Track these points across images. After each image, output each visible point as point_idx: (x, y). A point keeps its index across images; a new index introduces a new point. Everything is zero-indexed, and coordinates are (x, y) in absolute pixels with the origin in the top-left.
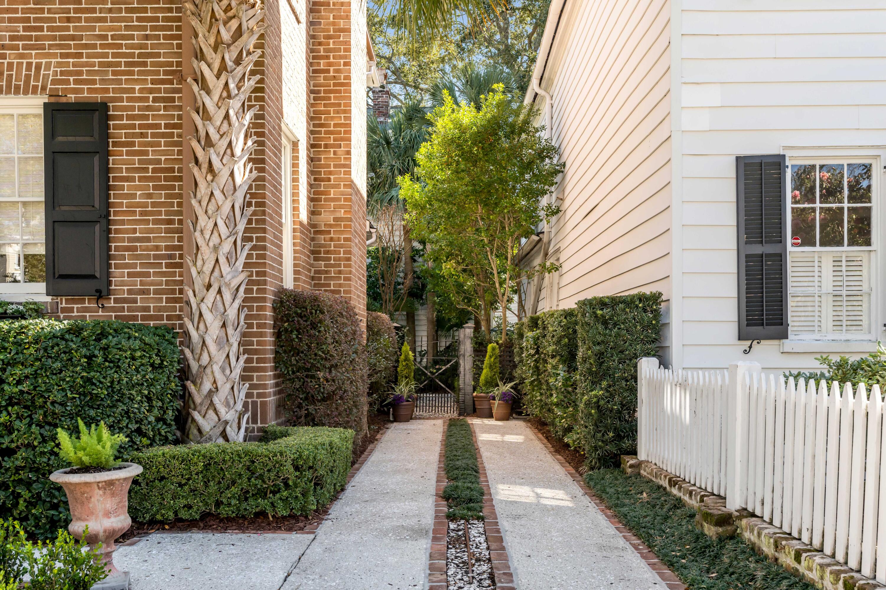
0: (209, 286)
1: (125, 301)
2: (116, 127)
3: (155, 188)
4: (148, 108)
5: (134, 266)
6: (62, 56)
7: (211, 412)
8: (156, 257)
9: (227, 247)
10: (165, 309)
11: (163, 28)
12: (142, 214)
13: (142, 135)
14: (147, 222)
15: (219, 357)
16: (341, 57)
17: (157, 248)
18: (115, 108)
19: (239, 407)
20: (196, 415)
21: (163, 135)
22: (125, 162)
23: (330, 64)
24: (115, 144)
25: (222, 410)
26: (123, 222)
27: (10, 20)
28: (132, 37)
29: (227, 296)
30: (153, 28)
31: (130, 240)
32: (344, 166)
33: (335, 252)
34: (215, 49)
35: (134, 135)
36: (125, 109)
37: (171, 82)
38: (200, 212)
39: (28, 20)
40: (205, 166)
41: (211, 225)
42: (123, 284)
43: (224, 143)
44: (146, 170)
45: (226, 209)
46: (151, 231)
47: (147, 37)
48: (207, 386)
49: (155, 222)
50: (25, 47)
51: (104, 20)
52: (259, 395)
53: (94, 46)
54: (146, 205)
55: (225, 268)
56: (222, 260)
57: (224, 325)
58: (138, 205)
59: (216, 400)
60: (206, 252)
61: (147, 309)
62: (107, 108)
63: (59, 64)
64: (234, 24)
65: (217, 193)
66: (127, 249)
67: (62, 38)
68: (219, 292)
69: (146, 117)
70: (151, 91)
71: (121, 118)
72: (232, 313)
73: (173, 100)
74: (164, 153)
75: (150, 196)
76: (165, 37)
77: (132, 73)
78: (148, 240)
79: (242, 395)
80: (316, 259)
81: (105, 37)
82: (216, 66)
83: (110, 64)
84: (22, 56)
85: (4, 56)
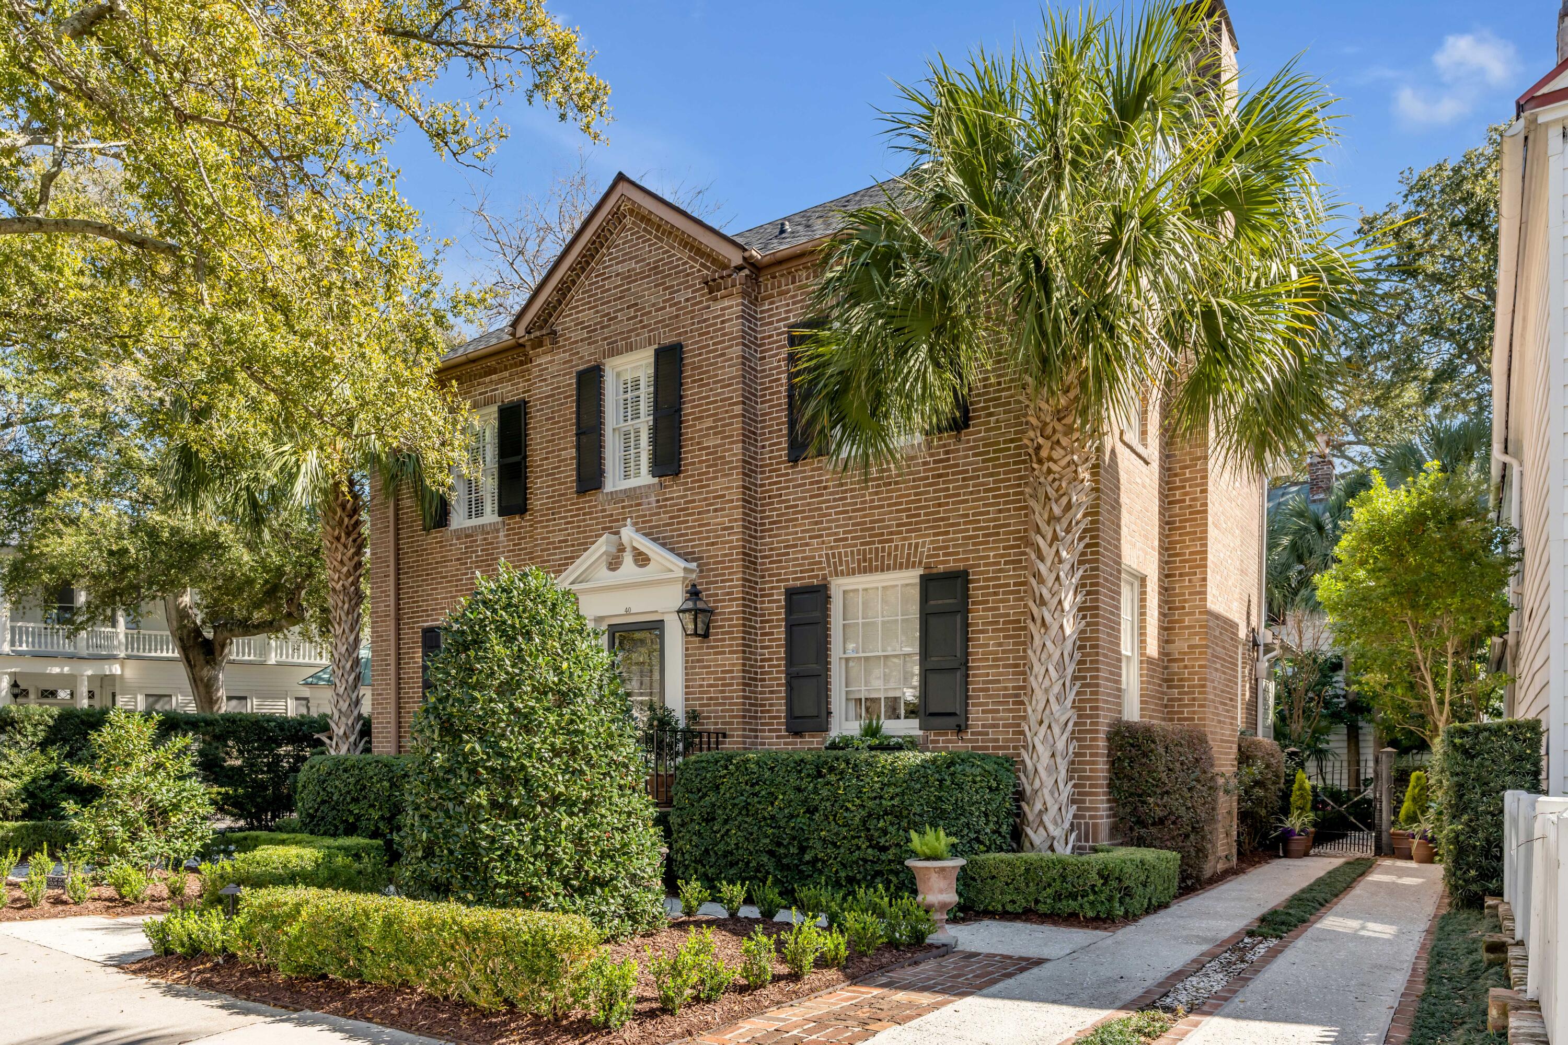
0: (1041, 722)
1: (979, 733)
2: (975, 589)
3: (1005, 637)
4: (1000, 571)
5: (987, 704)
6: (935, 535)
7: (1041, 829)
8: (1005, 696)
9: (1057, 688)
10: (1012, 740)
12: (994, 660)
13: (996, 594)
14: (998, 666)
15: (1049, 783)
16: (1197, 485)
17: (1006, 688)
18: (974, 573)
19: (1067, 825)
20: (1029, 831)
21: (1012, 592)
22: (981, 617)
23: (1186, 494)
24: (974, 603)
25: (1051, 827)
26: (978, 668)
27: (898, 511)
28: (988, 513)
29: (1056, 730)
30: (1006, 503)
31: (984, 682)
32: (1200, 593)
33: (1189, 680)
34: (1048, 523)
35: (989, 594)
36: (982, 573)
37: (1019, 546)
38: (1034, 660)
39: (909, 509)
40: (1039, 622)
41: (1043, 671)
42: (978, 719)
43: (1055, 601)
44: (997, 623)
45: (1057, 656)
46: (1001, 674)
47: (1000, 511)
48: (1038, 806)
49: (1005, 666)
50: (908, 531)
51: (966, 501)
52: (1091, 817)
53: (958, 524)
54: (997, 652)
55: (1055, 706)
56: (1052, 700)
57: (1053, 755)
58: (991, 653)
59: (1046, 818)
60: (1039, 695)
61: (997, 740)
62: (967, 574)
63: (932, 542)
64: (1064, 500)
65: (1049, 644)
66: (982, 690)
67: (935, 520)
68: (1050, 727)
69: (999, 578)
70: (1002, 556)
71: (978, 581)
72: (1060, 745)
73: (1020, 561)
74: (1013, 607)
75: (1000, 645)
76: (1015, 509)
77: (987, 543)
78: (998, 681)
79: (1070, 816)
80: (1169, 687)
81: (967, 515)
82: (1049, 537)
83: (971, 537)
84: (905, 539)
85: (891, 541)
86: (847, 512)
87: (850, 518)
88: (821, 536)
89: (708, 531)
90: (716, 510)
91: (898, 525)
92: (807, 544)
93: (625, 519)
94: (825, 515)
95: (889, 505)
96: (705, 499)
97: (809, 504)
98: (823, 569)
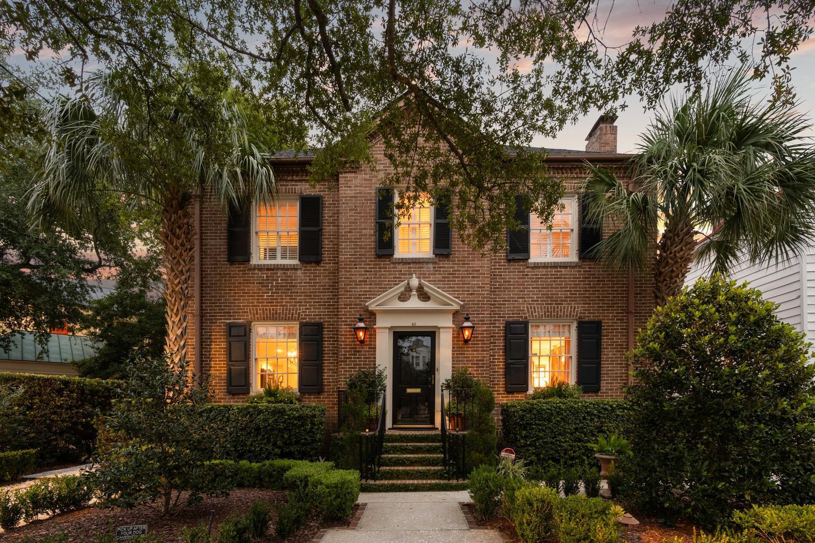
1: (604, 393)
2: (604, 329)
3: (616, 352)
6: (584, 304)
8: (616, 377)
11: (620, 294)
13: (612, 332)
14: (613, 364)
17: (617, 373)
18: (603, 323)
21: (619, 332)
22: (605, 342)
26: (604, 364)
27: (565, 291)
28: (609, 297)
30: (617, 294)
31: (607, 370)
35: (609, 332)
36: (606, 323)
37: (623, 313)
39: (571, 291)
42: (603, 387)
44: (613, 345)
46: (614, 367)
47: (614, 297)
49: (616, 364)
50: (570, 301)
51: (599, 291)
53: (595, 300)
54: (613, 358)
58: (609, 358)
62: (601, 322)
63: (582, 307)
66: (606, 374)
67: (584, 297)
69: (614, 326)
70: (616, 316)
71: (605, 326)
73: (623, 319)
74: (620, 339)
75: (614, 354)
76: (622, 297)
77: (609, 310)
78: (613, 370)
81: (599, 297)
83: (600, 307)
84: (569, 304)
85: (562, 304)
86: (538, 288)
87: (540, 291)
88: (524, 298)
89: (468, 287)
90: (473, 277)
91: (565, 297)
92: (516, 301)
93: (412, 274)
94: (527, 288)
95: (561, 288)
96: (467, 271)
97: (517, 282)
98: (525, 314)
